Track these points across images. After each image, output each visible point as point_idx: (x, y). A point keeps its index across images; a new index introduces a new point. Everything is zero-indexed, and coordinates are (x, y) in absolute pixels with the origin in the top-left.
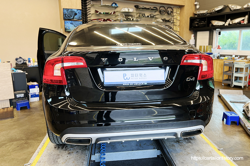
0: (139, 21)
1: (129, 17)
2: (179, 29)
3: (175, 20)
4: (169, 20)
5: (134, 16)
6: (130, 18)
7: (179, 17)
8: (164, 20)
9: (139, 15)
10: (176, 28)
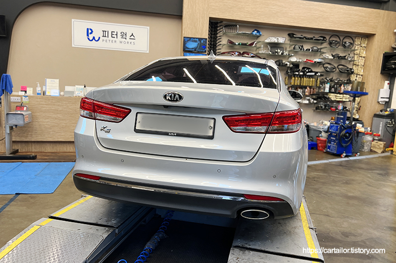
0: (292, 56)
1: (276, 51)
2: (362, 71)
3: (356, 56)
4: (345, 57)
5: (286, 49)
6: (279, 51)
7: (365, 53)
8: (336, 56)
9: (294, 48)
10: (358, 70)
